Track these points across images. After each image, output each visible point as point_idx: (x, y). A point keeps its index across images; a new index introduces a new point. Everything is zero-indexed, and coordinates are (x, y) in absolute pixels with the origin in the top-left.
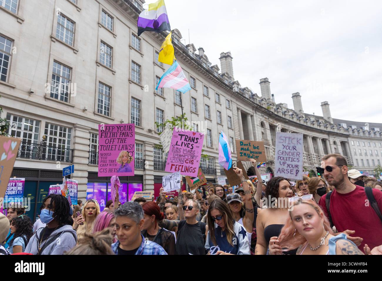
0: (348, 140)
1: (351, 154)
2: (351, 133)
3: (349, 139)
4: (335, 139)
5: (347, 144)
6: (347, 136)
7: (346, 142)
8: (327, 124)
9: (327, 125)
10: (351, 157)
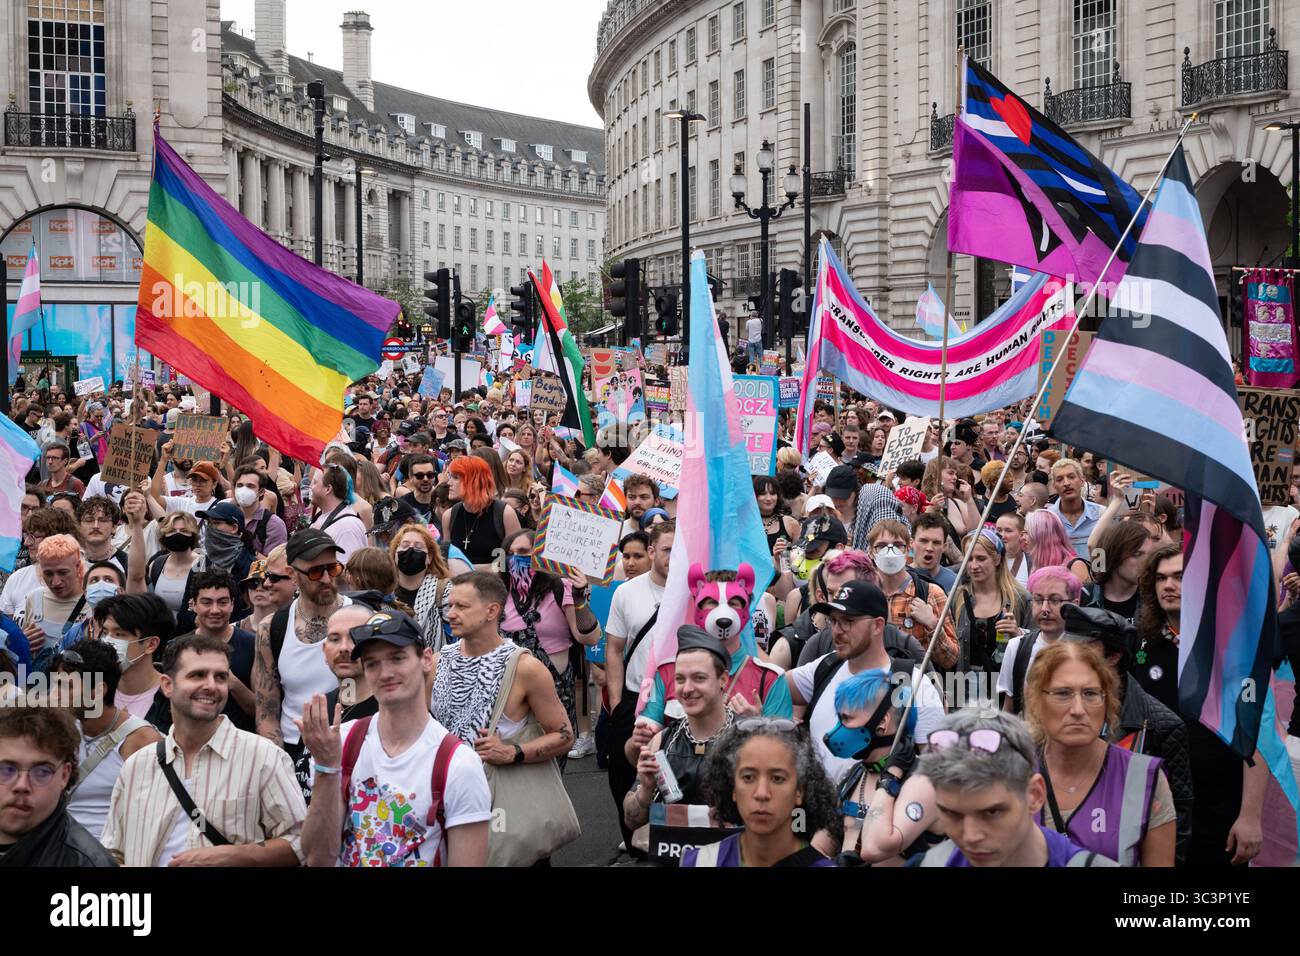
0: (413, 187)
1: (413, 239)
2: (424, 160)
3: (417, 182)
4: (378, 182)
5: (406, 203)
6: (412, 172)
7: (405, 194)
8: (360, 121)
9: (357, 126)
10: (410, 253)
